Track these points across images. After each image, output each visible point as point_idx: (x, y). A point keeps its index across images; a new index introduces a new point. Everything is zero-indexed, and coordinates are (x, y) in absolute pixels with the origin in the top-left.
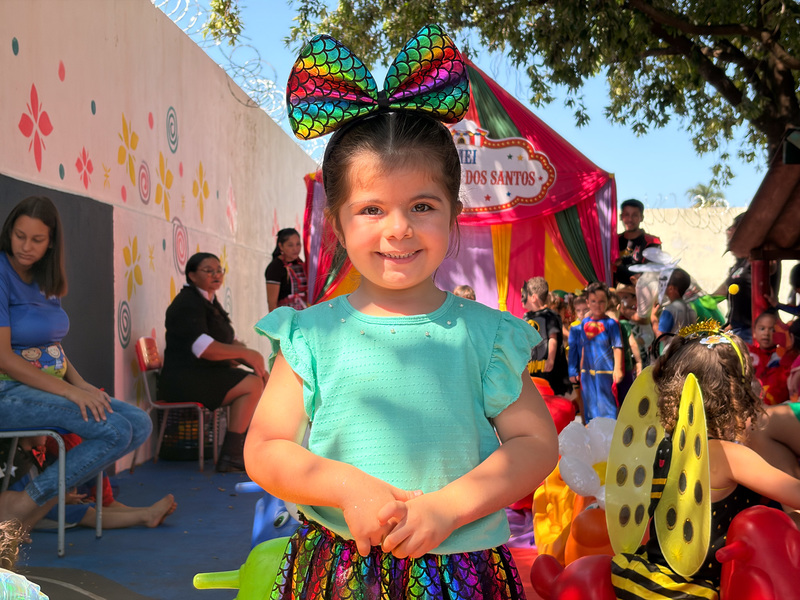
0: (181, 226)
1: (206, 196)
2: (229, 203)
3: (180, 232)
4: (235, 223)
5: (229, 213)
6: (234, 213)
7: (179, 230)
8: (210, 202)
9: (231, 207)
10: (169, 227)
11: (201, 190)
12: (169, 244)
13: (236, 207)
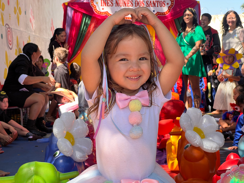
0: (9, 28)
1: (20, 14)
2: (31, 17)
3: (9, 30)
4: (34, 26)
5: (31, 21)
6: (33, 21)
7: (9, 29)
8: (22, 16)
9: (32, 18)
10: (4, 28)
11: (18, 11)
12: (4, 36)
13: (34, 18)
